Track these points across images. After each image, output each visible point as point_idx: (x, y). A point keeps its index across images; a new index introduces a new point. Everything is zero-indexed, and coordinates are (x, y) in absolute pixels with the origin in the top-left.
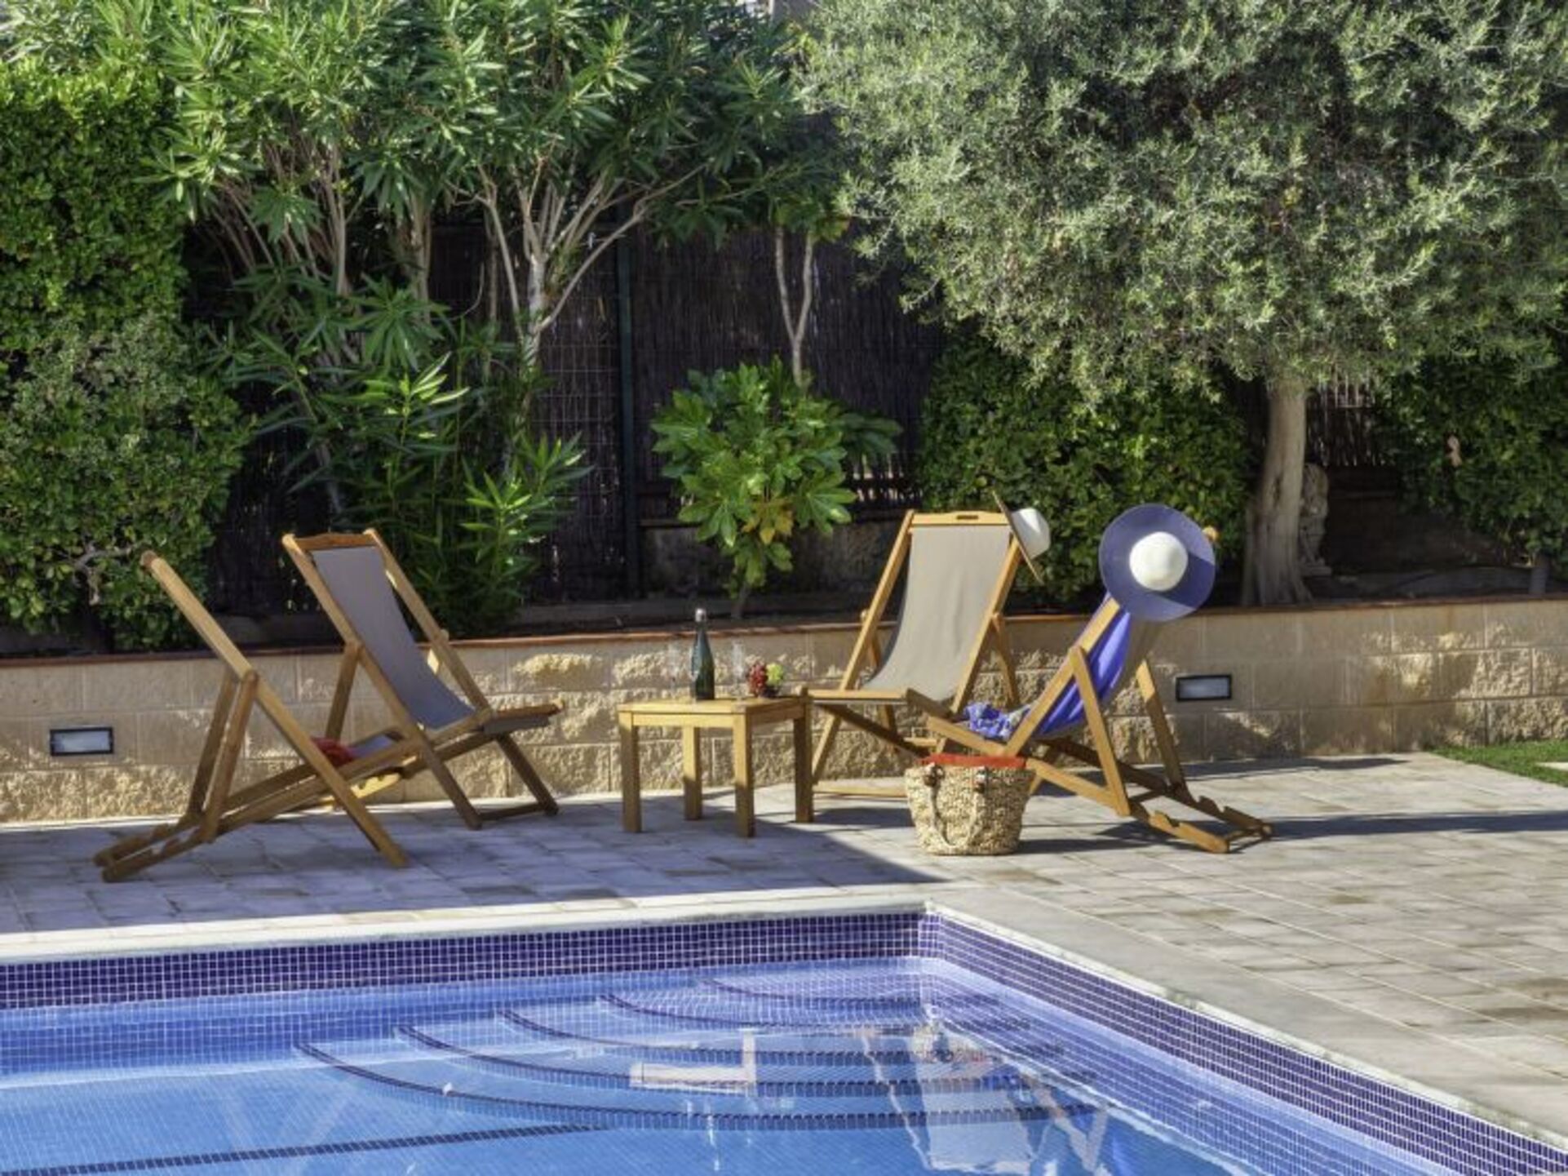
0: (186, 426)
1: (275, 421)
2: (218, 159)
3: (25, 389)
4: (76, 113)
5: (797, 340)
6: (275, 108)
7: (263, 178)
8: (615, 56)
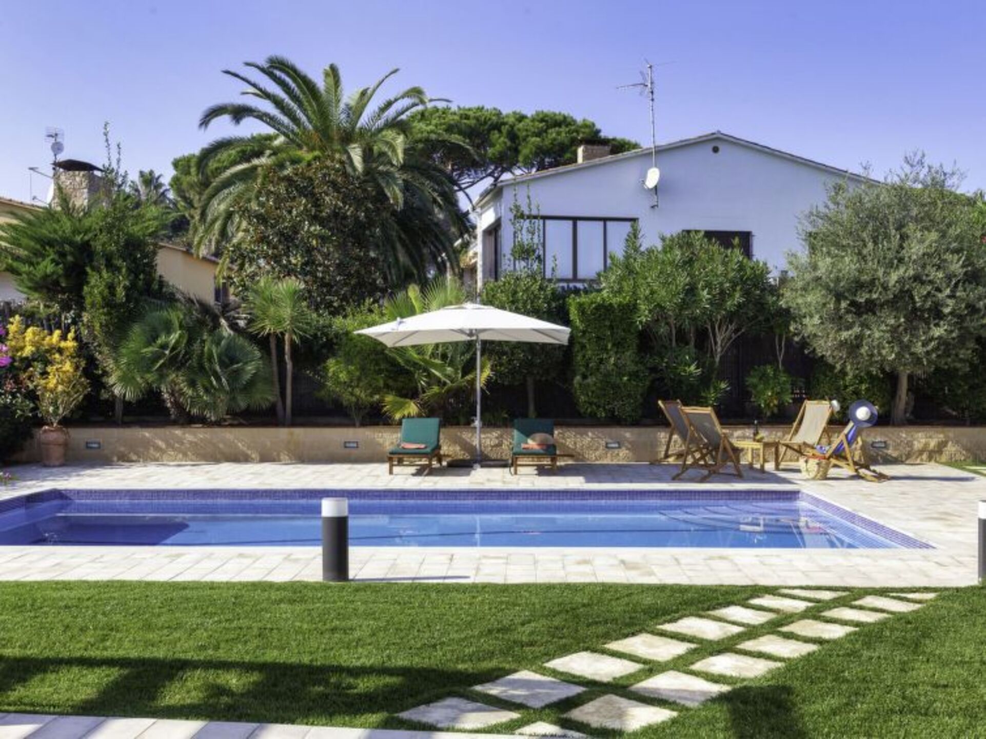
0: (638, 376)
1: (658, 376)
2: (646, 316)
3: (602, 367)
4: (616, 306)
5: (780, 359)
6: (659, 305)
7: (657, 320)
8: (737, 295)
